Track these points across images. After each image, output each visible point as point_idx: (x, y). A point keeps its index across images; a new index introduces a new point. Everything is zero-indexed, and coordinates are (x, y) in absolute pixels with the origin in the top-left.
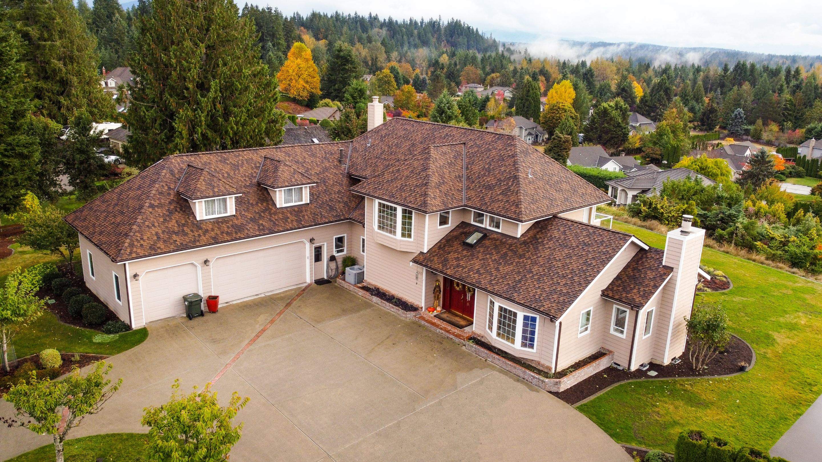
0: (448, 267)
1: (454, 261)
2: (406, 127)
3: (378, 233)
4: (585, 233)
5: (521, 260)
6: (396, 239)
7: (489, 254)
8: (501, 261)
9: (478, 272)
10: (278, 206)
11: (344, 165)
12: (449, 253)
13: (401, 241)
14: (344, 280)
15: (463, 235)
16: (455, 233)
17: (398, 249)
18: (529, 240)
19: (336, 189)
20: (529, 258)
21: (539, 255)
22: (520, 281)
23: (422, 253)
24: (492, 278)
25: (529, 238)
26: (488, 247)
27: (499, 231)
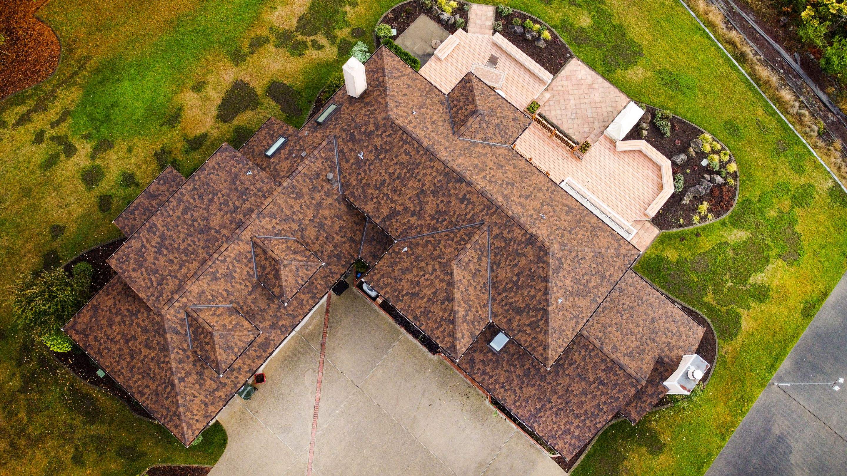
0: (475, 371)
4: (603, 367)
5: (542, 384)
7: (514, 365)
8: (524, 379)
9: (503, 387)
11: (336, 184)
12: (475, 351)
19: (337, 227)
20: (549, 383)
21: (559, 382)
26: (513, 355)
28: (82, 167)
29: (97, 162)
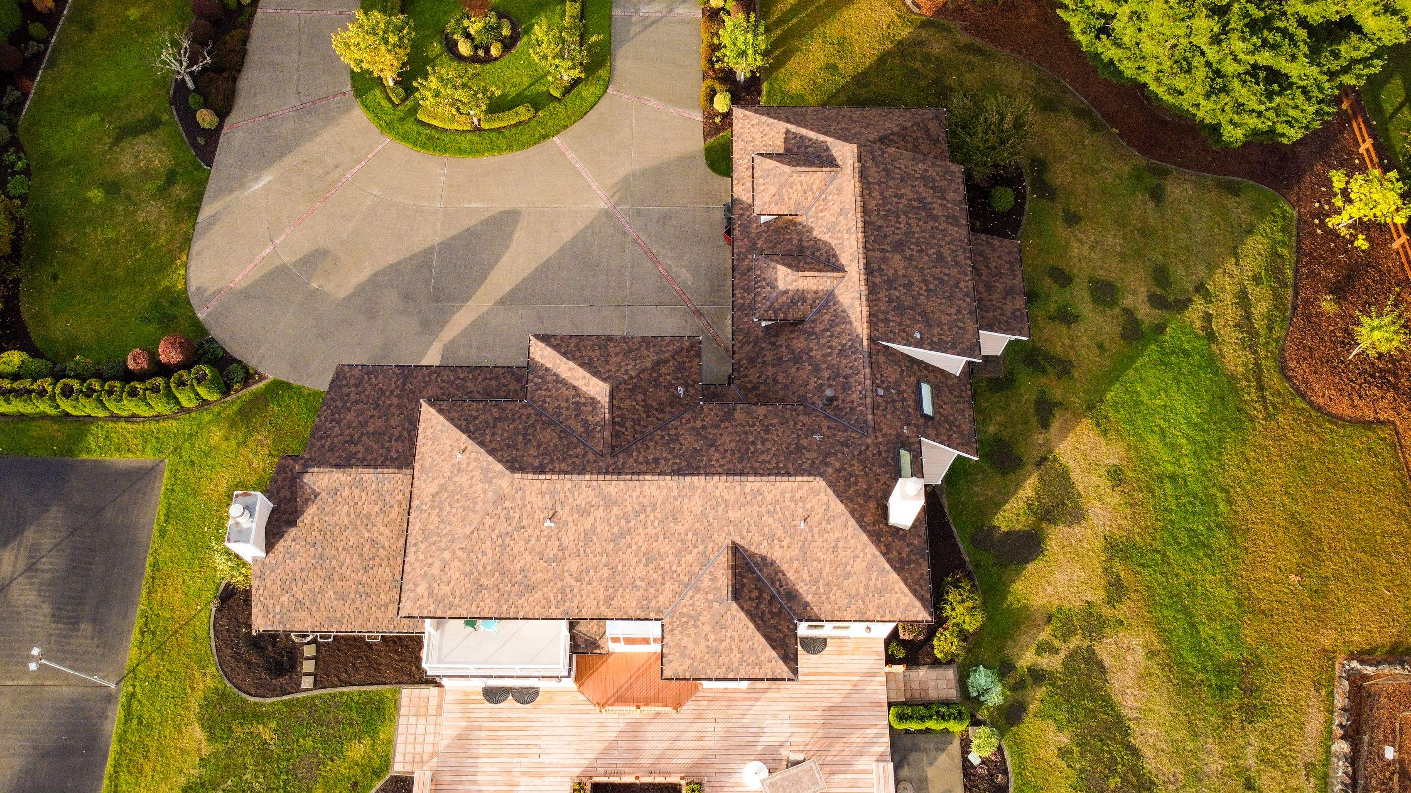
28: (1126, 294)
29: (1117, 311)
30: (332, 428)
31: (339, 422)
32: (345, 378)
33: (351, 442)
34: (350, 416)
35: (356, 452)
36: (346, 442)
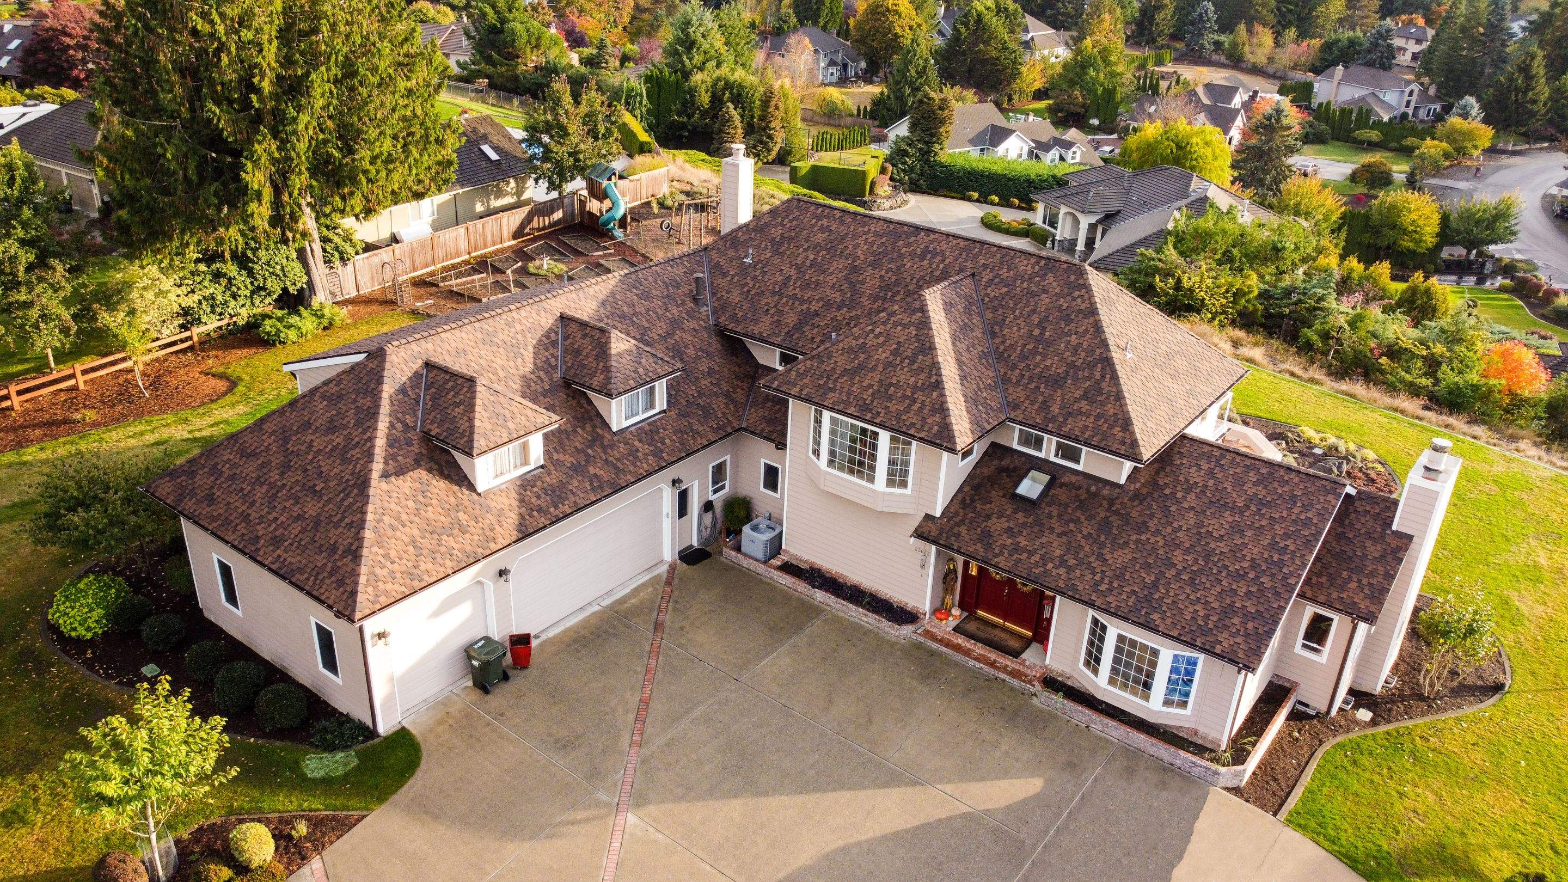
0: (997, 551)
1: (1004, 537)
2: (825, 222)
3: (826, 473)
4: (1253, 476)
5: (1143, 537)
6: (874, 491)
7: (1074, 521)
8: (1103, 539)
9: (1063, 563)
10: (614, 430)
11: (705, 308)
12: (988, 517)
13: (884, 493)
14: (738, 549)
15: (1004, 474)
16: (986, 471)
17: (879, 509)
18: (1144, 491)
19: (704, 366)
20: (1158, 532)
21: (1175, 525)
22: (1155, 585)
23: (928, 517)
24: (1098, 577)
25: (1143, 486)
26: (1067, 506)
27: (1080, 467)
30: (1286, 536)
31: (1273, 545)
32: (1247, 635)
33: (1261, 503)
34: (1254, 551)
35: (1255, 484)
36: (1268, 505)
